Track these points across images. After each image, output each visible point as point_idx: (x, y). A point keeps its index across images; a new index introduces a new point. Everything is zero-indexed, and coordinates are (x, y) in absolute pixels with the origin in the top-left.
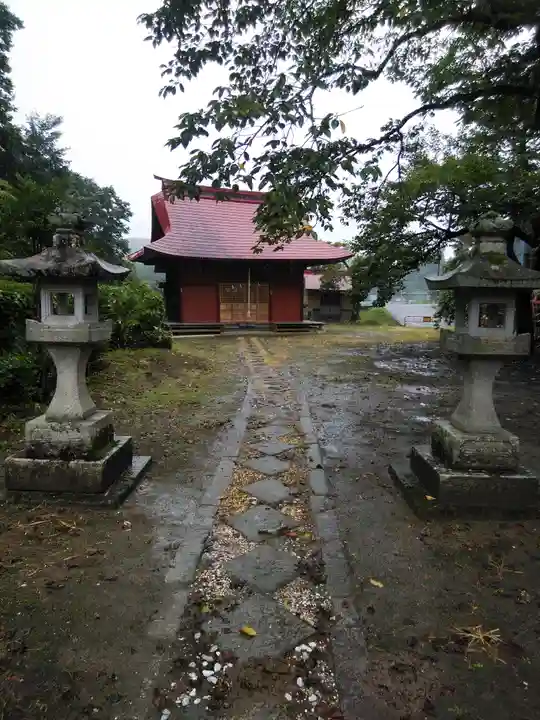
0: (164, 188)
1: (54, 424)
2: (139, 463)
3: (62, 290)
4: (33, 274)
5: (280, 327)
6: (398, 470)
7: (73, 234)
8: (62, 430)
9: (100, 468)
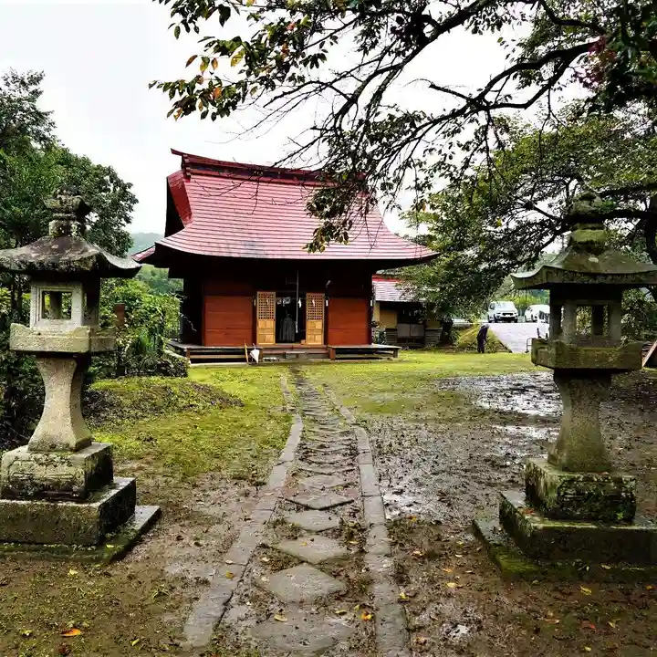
0: (184, 165)
1: (39, 456)
2: (143, 513)
3: (56, 289)
4: (23, 267)
5: (339, 351)
6: (482, 525)
7: (74, 220)
8: (49, 463)
9: (95, 513)
